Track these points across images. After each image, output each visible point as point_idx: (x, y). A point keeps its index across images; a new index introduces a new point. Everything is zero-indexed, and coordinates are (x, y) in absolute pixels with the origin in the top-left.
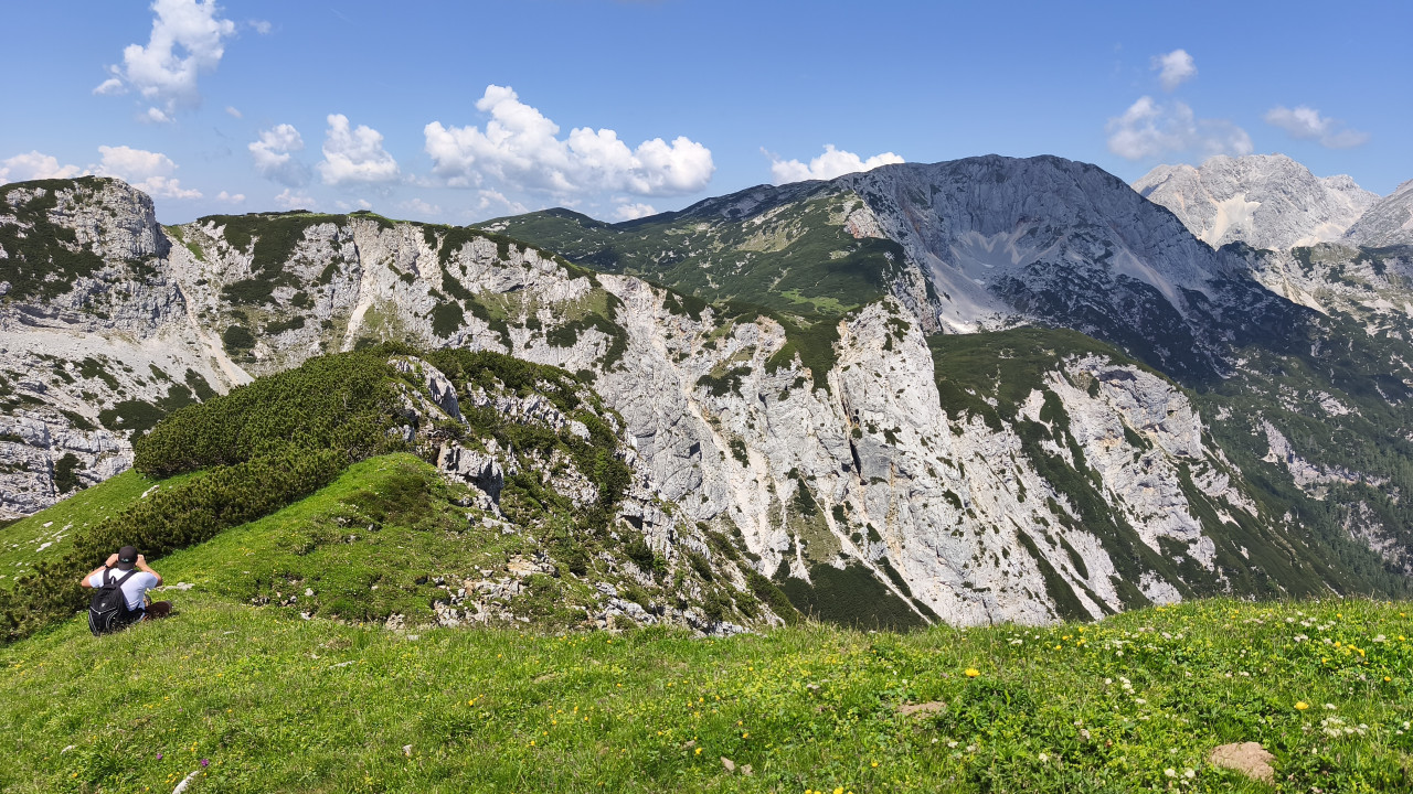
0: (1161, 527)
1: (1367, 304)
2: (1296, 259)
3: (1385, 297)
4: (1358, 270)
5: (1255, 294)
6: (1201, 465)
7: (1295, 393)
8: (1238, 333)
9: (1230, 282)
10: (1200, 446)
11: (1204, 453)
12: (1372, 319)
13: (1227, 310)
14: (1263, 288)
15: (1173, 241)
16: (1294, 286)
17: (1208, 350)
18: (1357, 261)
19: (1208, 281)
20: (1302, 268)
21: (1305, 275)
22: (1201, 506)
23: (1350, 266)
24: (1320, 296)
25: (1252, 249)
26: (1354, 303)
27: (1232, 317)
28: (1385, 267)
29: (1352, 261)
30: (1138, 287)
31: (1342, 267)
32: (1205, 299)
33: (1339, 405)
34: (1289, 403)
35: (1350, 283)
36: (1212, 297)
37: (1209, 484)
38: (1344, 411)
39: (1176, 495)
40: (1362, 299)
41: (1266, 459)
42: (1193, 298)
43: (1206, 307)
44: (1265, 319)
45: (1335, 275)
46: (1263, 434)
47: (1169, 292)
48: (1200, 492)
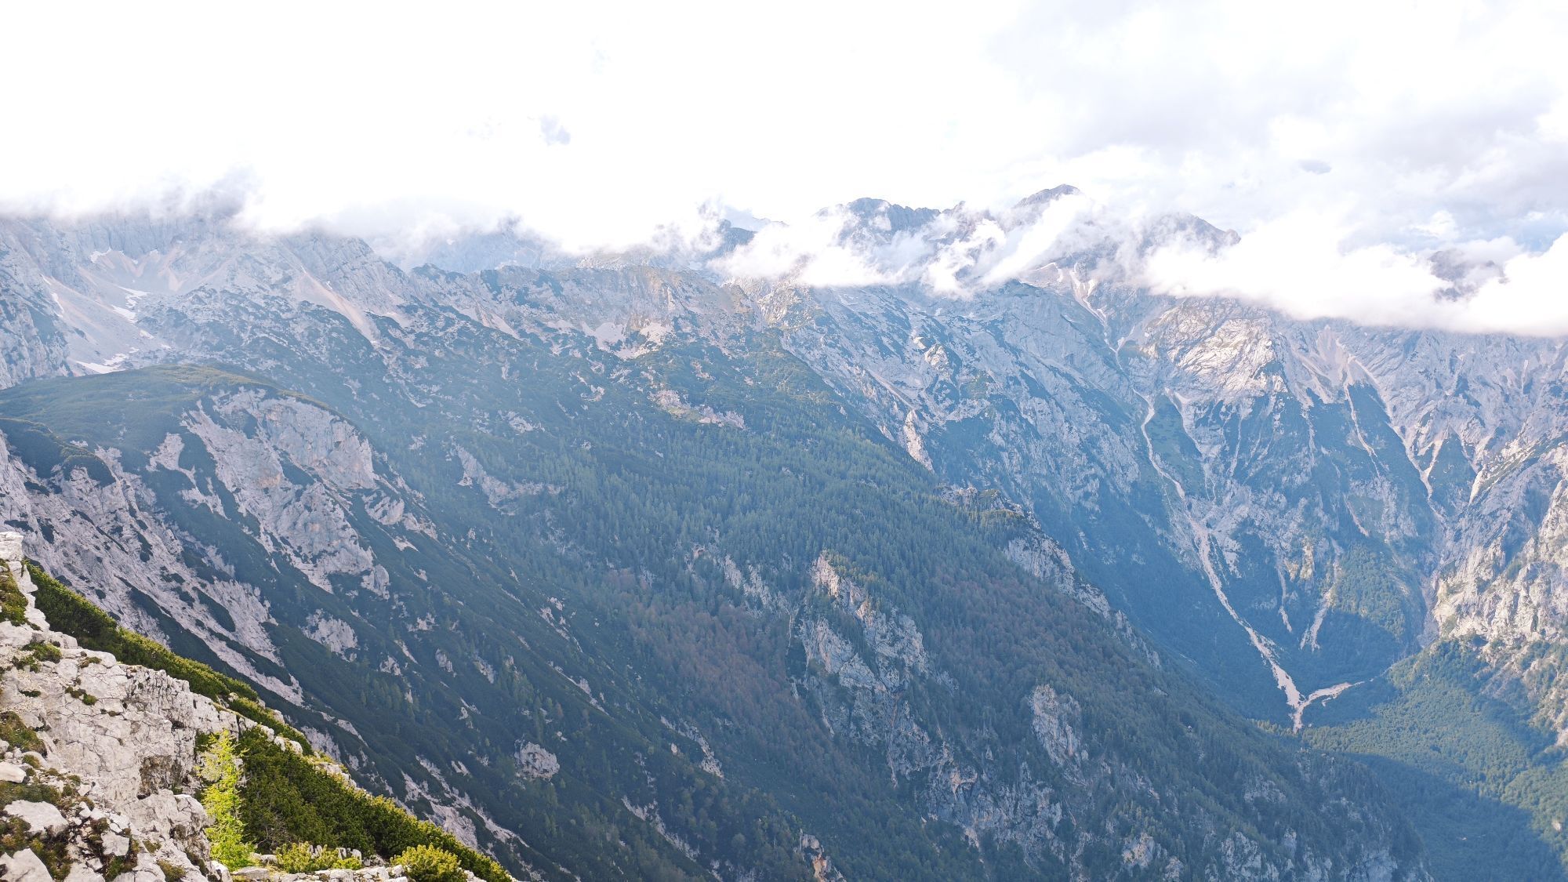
0: (331, 565)
2: (485, 282)
5: (448, 318)
6: (375, 495)
7: (486, 415)
8: (431, 359)
9: (422, 307)
10: (373, 476)
11: (376, 481)
12: (556, 338)
13: (419, 336)
14: (457, 313)
15: (357, 264)
16: (486, 309)
17: (401, 378)
18: (538, 284)
19: (399, 307)
20: (491, 291)
21: (495, 298)
22: (371, 534)
23: (533, 288)
24: (509, 319)
25: (443, 272)
26: (540, 325)
27: (425, 344)
29: (534, 283)
30: (322, 314)
31: (526, 289)
32: (396, 325)
33: (525, 422)
34: (481, 425)
36: (404, 323)
37: (385, 513)
38: (530, 428)
40: (547, 321)
42: (385, 325)
43: (397, 334)
44: (458, 343)
45: (521, 298)
46: (457, 459)
47: (358, 320)
48: (376, 522)
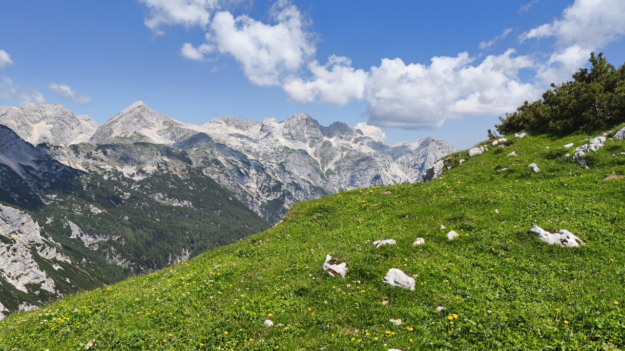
0: (26, 280)
1: (102, 167)
2: (72, 149)
3: (109, 164)
4: (97, 154)
5: (56, 166)
6: (42, 246)
7: (80, 207)
8: (51, 183)
9: (44, 161)
10: (40, 237)
11: (43, 240)
12: (105, 173)
13: (44, 173)
14: (59, 163)
15: (13, 142)
16: (73, 161)
17: (38, 192)
18: (96, 150)
19: (33, 161)
20: (75, 153)
21: (77, 156)
22: (44, 265)
23: (94, 152)
24: (84, 165)
25: (52, 146)
26: (98, 167)
27: (47, 176)
28: (107, 152)
29: (94, 150)
31: (91, 152)
32: (33, 169)
33: (98, 209)
34: (78, 211)
35: (95, 159)
36: (37, 168)
37: (47, 254)
38: (100, 211)
39: (32, 263)
40: (101, 165)
41: (71, 237)
42: (27, 169)
43: (34, 173)
44: (63, 176)
45: (89, 156)
46: (69, 227)
47: (14, 166)
48: (43, 258)
